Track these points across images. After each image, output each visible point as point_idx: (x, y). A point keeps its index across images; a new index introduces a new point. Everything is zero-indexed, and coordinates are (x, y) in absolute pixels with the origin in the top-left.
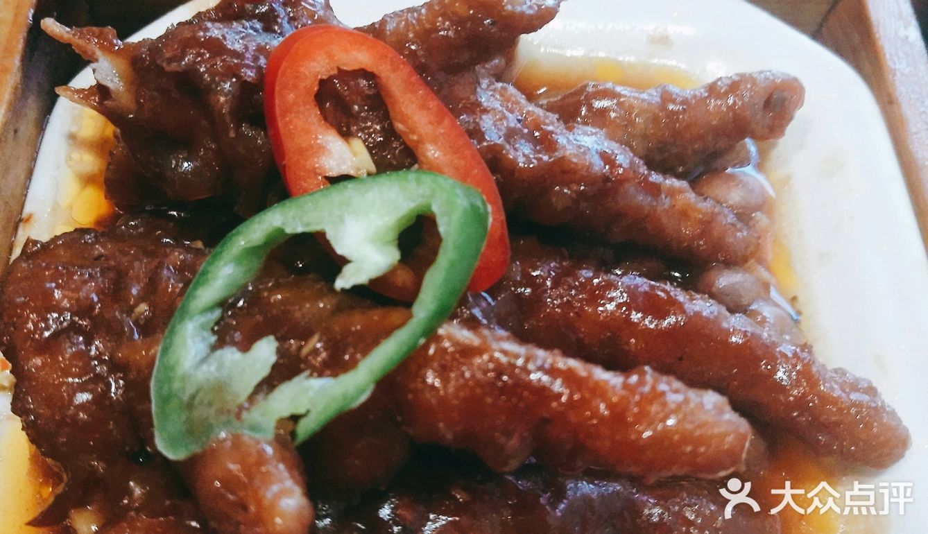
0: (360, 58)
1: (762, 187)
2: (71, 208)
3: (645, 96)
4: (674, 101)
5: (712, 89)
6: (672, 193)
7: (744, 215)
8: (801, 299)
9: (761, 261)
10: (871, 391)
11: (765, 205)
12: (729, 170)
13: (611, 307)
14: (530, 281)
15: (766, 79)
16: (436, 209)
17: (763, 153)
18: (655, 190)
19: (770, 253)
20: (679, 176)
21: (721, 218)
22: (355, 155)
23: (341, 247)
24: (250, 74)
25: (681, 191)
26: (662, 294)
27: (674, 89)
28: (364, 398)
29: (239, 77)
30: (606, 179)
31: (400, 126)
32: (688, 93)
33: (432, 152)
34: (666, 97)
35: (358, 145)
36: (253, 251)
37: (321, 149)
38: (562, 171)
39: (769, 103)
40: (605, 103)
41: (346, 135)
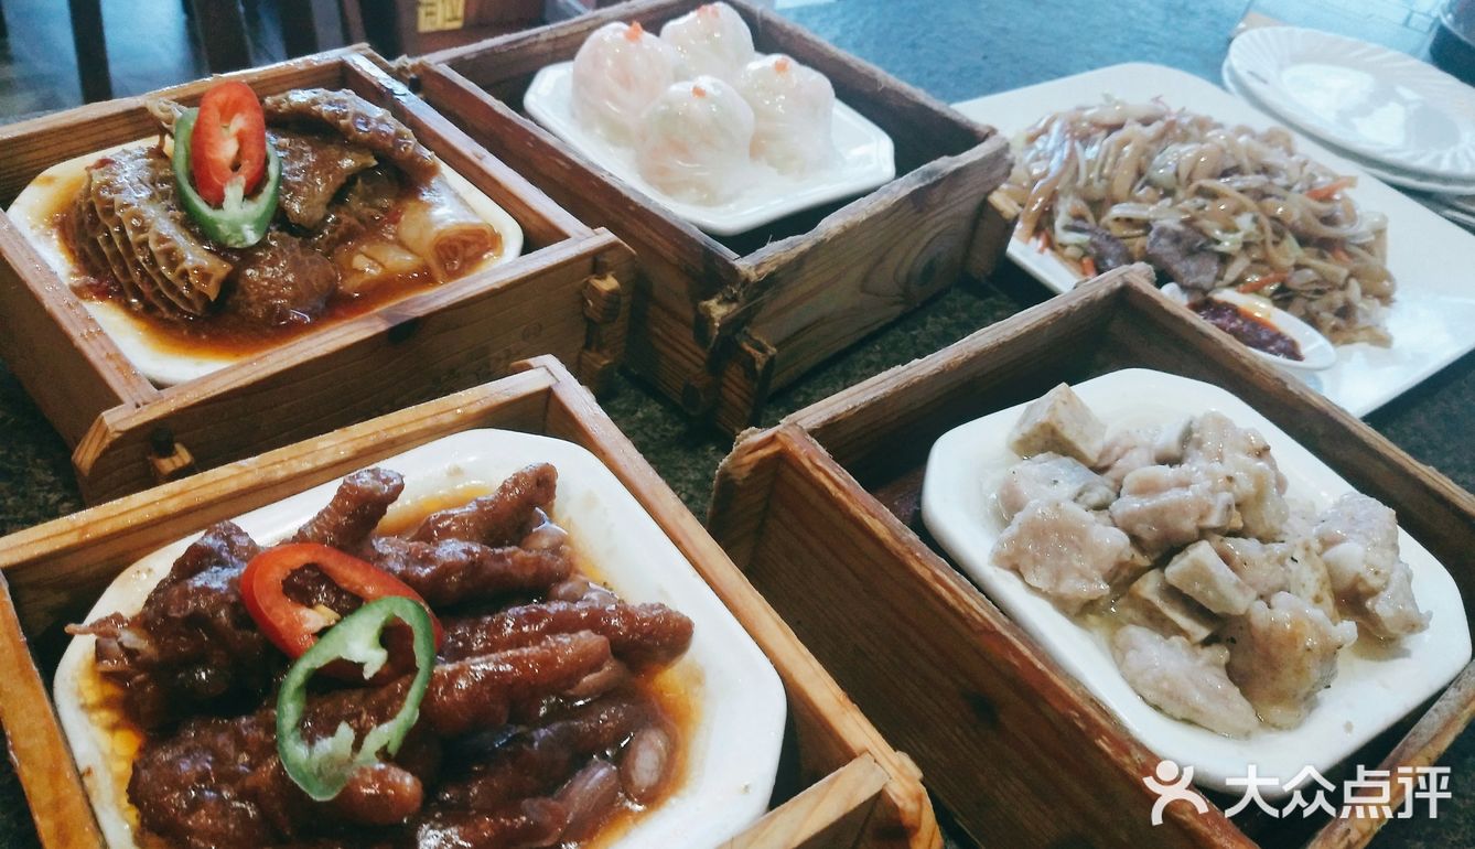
0: (302, 557)
1: (559, 531)
2: (113, 750)
3: (467, 509)
4: (485, 505)
5: (504, 488)
6: (510, 555)
7: (555, 549)
8: (608, 582)
9: (577, 572)
10: (661, 606)
11: (563, 540)
12: (534, 530)
13: (509, 630)
14: (457, 638)
15: (531, 470)
16: (398, 614)
17: (549, 512)
18: (501, 558)
19: (580, 564)
20: (509, 545)
21: (543, 557)
22: (323, 614)
23: (356, 659)
24: (233, 598)
25: (515, 552)
26: (534, 610)
27: (482, 498)
28: (417, 717)
29: (228, 603)
30: (472, 563)
31: (345, 585)
32: (491, 497)
33: (370, 590)
34: (481, 505)
35: (322, 608)
36: (299, 689)
37: (302, 620)
38: (447, 569)
39: (539, 484)
40: (447, 523)
41: (311, 606)
